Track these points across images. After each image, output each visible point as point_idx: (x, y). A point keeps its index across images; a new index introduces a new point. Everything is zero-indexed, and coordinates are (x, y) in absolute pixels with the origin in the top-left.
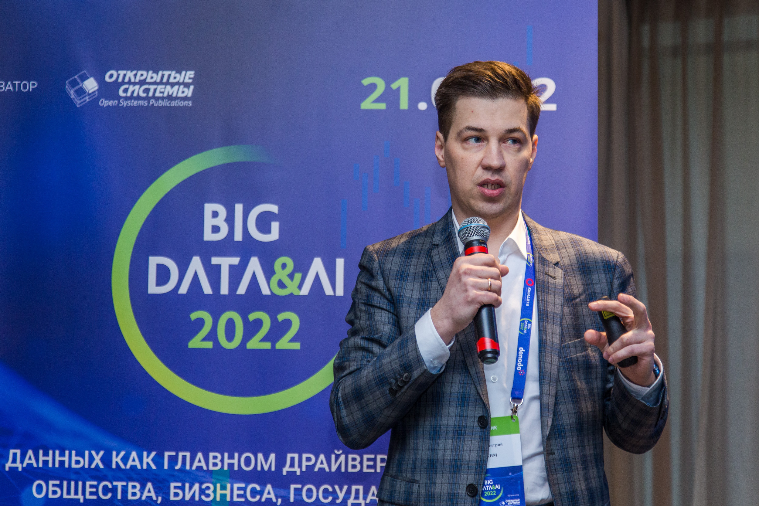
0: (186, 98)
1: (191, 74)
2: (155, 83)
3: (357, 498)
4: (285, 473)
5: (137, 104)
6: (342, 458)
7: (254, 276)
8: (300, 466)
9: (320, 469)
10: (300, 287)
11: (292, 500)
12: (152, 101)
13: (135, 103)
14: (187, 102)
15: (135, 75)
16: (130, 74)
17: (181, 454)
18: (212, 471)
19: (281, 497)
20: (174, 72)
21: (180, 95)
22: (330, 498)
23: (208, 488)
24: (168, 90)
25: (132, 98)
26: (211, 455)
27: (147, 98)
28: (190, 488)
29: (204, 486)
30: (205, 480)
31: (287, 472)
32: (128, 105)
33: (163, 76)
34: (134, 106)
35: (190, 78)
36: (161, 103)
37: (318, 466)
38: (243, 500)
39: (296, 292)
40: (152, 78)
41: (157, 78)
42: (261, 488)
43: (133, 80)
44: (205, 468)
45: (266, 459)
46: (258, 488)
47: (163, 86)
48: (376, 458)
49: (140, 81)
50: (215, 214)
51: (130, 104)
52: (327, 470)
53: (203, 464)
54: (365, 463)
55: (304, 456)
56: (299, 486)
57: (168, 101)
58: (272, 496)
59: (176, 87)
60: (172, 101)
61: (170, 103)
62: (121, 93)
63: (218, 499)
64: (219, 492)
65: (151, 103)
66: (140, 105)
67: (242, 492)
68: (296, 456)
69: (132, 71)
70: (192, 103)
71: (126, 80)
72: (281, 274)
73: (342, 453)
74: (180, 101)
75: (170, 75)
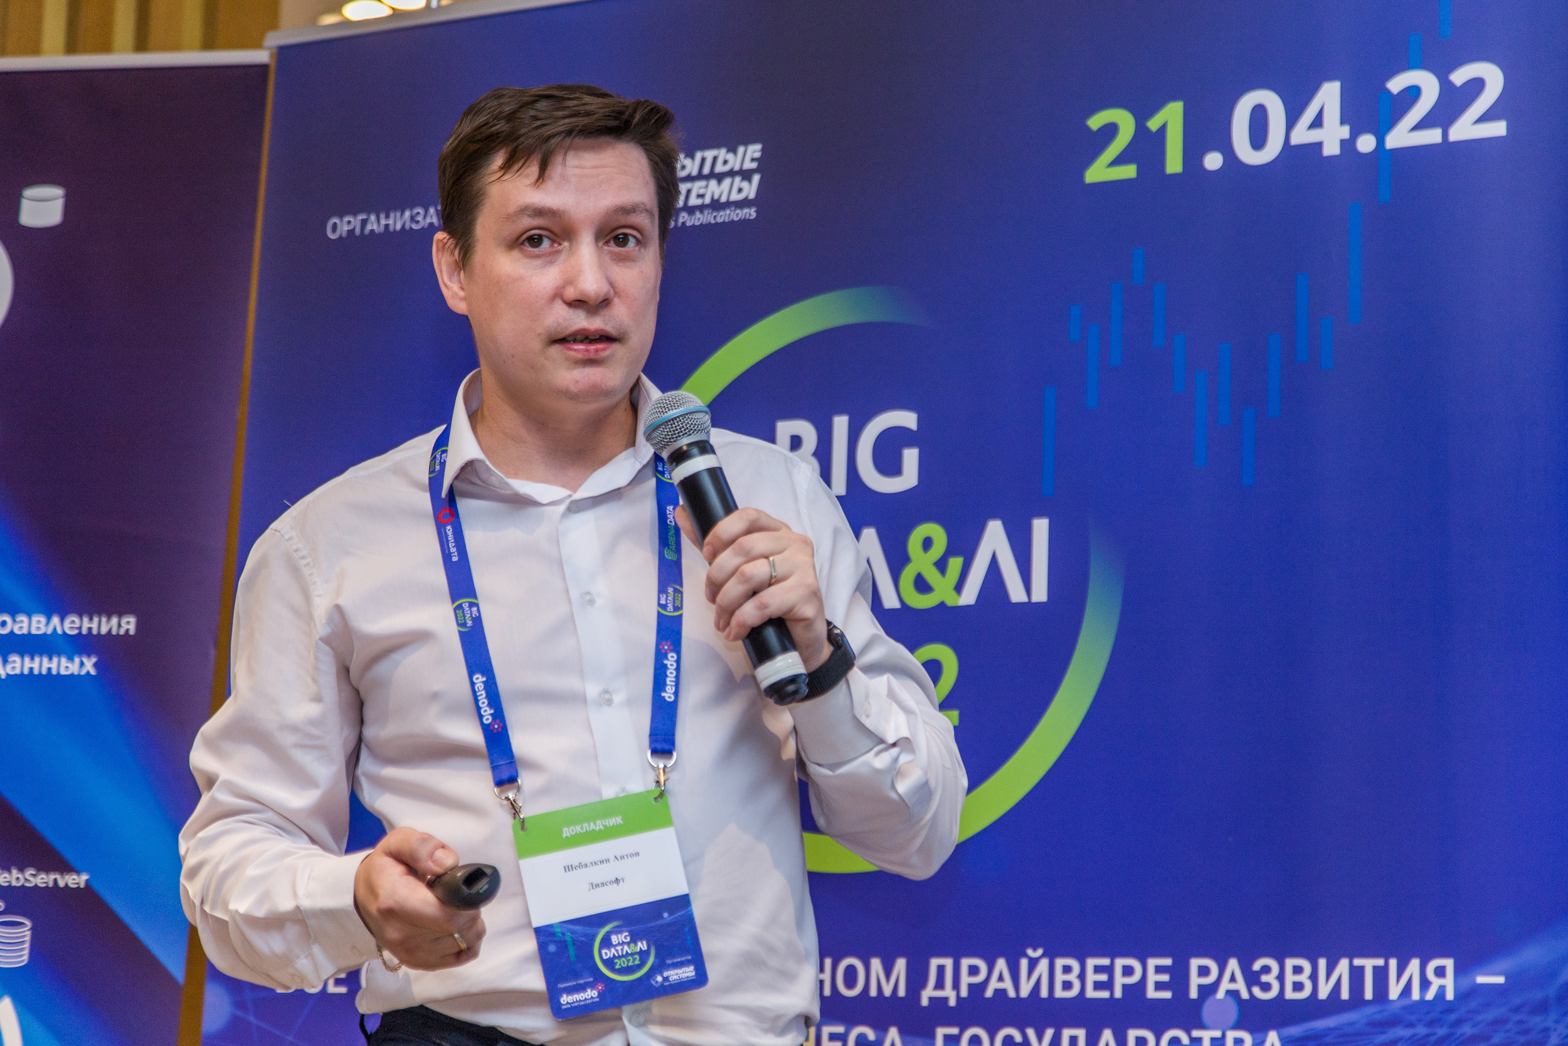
0: (745, 203)
1: (755, 150)
2: (689, 178)
4: (925, 1002)
6: (1043, 965)
8: (956, 985)
9: (997, 991)
10: (959, 588)
12: (683, 217)
14: (747, 210)
20: (723, 150)
21: (735, 197)
24: (713, 189)
31: (931, 999)
33: (703, 160)
35: (753, 160)
36: (699, 219)
39: (952, 600)
40: (683, 167)
41: (693, 166)
42: (877, 1036)
45: (888, 970)
47: (703, 183)
48: (1112, 967)
50: (796, 443)
52: (1012, 994)
54: (1091, 977)
55: (965, 963)
56: (954, 1031)
57: (712, 213)
59: (727, 182)
60: (718, 212)
61: (715, 217)
65: (681, 220)
67: (838, 1045)
68: (948, 963)
70: (756, 211)
72: (921, 562)
73: (1043, 956)
74: (735, 210)
75: (715, 159)
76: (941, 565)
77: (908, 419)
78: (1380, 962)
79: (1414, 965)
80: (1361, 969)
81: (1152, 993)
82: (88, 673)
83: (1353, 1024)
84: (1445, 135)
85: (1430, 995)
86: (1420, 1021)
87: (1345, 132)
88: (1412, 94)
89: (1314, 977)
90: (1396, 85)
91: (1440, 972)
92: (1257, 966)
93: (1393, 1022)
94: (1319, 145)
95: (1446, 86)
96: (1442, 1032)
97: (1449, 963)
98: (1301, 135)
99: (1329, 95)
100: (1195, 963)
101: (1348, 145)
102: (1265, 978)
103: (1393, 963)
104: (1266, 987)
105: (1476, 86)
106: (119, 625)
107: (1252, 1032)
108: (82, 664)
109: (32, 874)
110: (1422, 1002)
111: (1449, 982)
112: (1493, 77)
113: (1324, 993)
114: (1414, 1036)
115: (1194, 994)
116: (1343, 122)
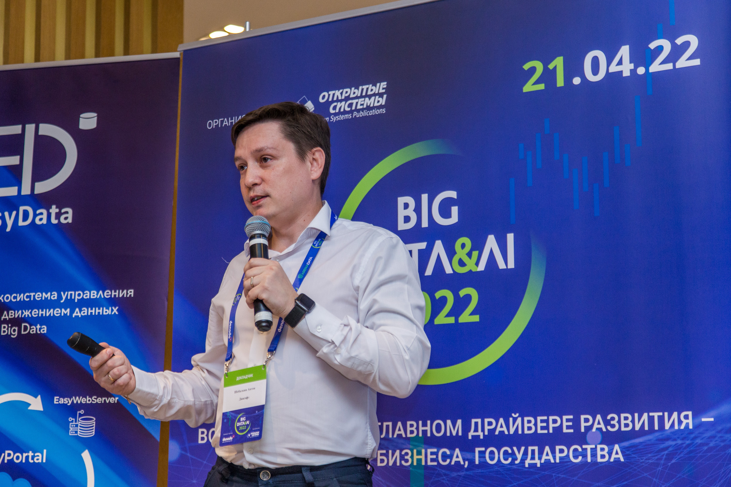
0: (381, 107)
1: (384, 84)
2: (357, 98)
3: (533, 458)
5: (343, 118)
6: (519, 420)
7: (439, 257)
8: (483, 430)
9: (500, 432)
10: (477, 264)
11: (477, 462)
12: (355, 114)
13: (342, 117)
14: (382, 110)
15: (341, 94)
16: (338, 93)
17: (385, 424)
18: (409, 438)
19: (467, 460)
20: (371, 85)
21: (376, 104)
22: (510, 459)
23: (407, 454)
24: (368, 102)
25: (340, 113)
26: (409, 423)
27: (351, 112)
28: (393, 455)
29: (403, 453)
30: (404, 447)
31: (472, 436)
32: (337, 120)
33: (363, 89)
34: (341, 120)
35: (383, 89)
36: (362, 114)
37: (499, 429)
38: (435, 463)
39: (475, 269)
40: (354, 93)
41: (358, 93)
42: (450, 452)
43: (340, 98)
44: (404, 436)
45: (454, 425)
46: (448, 452)
47: (363, 99)
48: (548, 420)
49: (345, 97)
50: (406, 206)
51: (338, 118)
52: (506, 433)
53: (402, 432)
54: (539, 425)
55: (486, 420)
56: (483, 449)
57: (367, 111)
58: (460, 459)
59: (373, 98)
60: (369, 111)
61: (368, 113)
62: (332, 111)
63: (415, 464)
64: (416, 457)
65: (354, 115)
66: (346, 118)
67: (434, 457)
68: (479, 421)
69: (339, 90)
70: (386, 110)
71: (335, 99)
72: (461, 254)
73: (519, 416)
74: (376, 110)
75: (367, 89)
76: (469, 255)
77: (453, 194)
78: (661, 414)
79: (675, 415)
80: (653, 417)
81: (565, 430)
82: (115, 313)
83: (650, 440)
84: (674, 66)
85: (682, 427)
86: (678, 438)
87: (632, 66)
88: (660, 49)
89: (633, 421)
90: (653, 45)
91: (686, 417)
92: (609, 417)
93: (668, 439)
94: (622, 72)
95: (674, 45)
96: (688, 442)
97: (690, 413)
98: (613, 68)
99: (625, 51)
100: (583, 417)
101: (633, 72)
102: (612, 422)
103: (666, 414)
104: (613, 426)
105: (687, 44)
106: (127, 294)
107: (607, 445)
108: (112, 310)
109: (95, 398)
110: (679, 430)
111: (690, 421)
112: (694, 41)
113: (637, 428)
114: (676, 444)
115: (583, 430)
116: (631, 63)
